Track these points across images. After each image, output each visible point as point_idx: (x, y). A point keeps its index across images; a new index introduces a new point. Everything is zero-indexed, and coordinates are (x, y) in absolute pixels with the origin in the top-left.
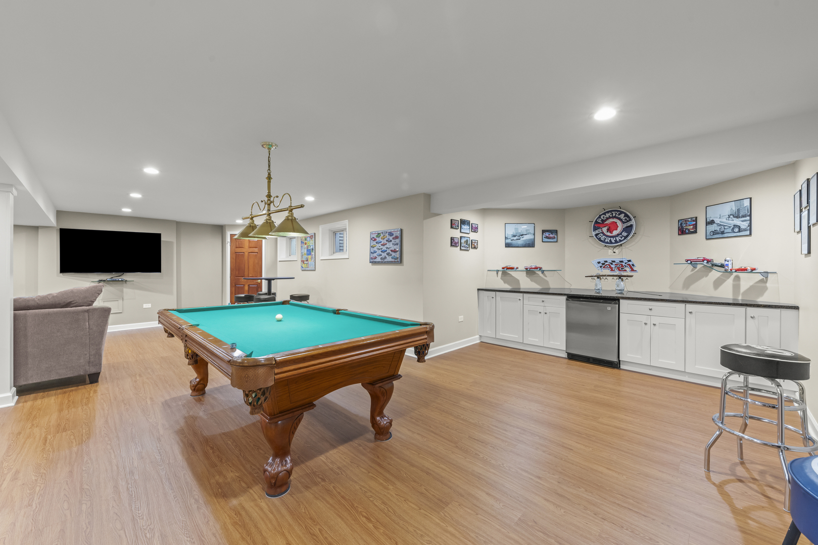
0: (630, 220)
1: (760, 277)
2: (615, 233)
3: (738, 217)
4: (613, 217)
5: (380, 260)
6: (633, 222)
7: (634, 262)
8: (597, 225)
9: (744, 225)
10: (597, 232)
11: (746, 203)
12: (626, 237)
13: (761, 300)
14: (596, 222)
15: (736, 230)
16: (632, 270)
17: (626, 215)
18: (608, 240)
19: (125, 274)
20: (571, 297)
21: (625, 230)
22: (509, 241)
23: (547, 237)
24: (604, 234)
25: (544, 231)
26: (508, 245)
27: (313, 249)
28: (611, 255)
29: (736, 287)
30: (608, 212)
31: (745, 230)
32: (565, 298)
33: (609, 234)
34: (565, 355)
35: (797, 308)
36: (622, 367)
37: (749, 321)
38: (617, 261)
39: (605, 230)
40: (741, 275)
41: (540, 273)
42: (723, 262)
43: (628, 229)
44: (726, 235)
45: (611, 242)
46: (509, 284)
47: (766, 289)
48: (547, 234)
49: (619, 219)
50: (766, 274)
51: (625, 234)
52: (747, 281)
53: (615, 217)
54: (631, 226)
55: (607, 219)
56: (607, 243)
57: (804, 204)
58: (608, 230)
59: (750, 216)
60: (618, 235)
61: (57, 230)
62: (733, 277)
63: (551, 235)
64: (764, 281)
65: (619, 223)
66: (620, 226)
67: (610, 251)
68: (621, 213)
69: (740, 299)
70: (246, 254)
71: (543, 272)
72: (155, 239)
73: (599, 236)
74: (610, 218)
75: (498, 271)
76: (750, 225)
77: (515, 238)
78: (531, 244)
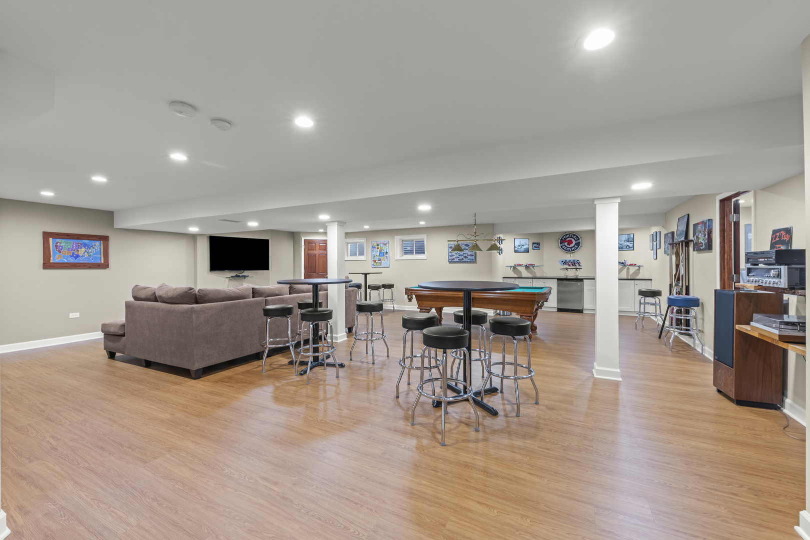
0: (579, 239)
1: (638, 268)
2: (571, 246)
3: (628, 242)
4: (570, 237)
5: (458, 260)
6: (580, 240)
7: (580, 261)
8: (562, 241)
9: (631, 245)
10: (562, 245)
11: (632, 236)
12: (577, 248)
13: (637, 278)
14: (561, 239)
15: (628, 247)
16: (580, 265)
17: (577, 237)
18: (568, 249)
19: (245, 271)
20: (559, 279)
21: (576, 244)
22: (516, 249)
23: (535, 247)
24: (566, 246)
25: (533, 243)
26: (516, 251)
27: (387, 252)
28: (569, 257)
29: (628, 273)
30: (568, 234)
31: (631, 247)
32: (556, 280)
33: (568, 246)
34: (556, 310)
35: (651, 280)
36: (584, 312)
37: (636, 286)
38: (572, 261)
39: (566, 244)
40: (630, 267)
41: (531, 267)
42: (624, 262)
43: (578, 244)
44: (623, 249)
45: (569, 251)
46: (516, 274)
47: (639, 273)
48: (535, 245)
49: (574, 238)
50: (639, 267)
51: (576, 247)
52: (632, 270)
53: (571, 237)
54: (580, 242)
55: (567, 238)
56: (567, 251)
57: (655, 240)
58: (568, 244)
59: (633, 241)
60: (573, 247)
61: (207, 237)
62: (626, 268)
63: (537, 246)
64: (639, 270)
65: (573, 240)
66: (574, 242)
67: (568, 255)
68: (574, 235)
69: (629, 278)
70: (317, 255)
71: (533, 267)
72: (266, 242)
73: (563, 247)
74: (569, 237)
75: (511, 267)
76: (633, 246)
77: (519, 247)
78: (527, 251)
